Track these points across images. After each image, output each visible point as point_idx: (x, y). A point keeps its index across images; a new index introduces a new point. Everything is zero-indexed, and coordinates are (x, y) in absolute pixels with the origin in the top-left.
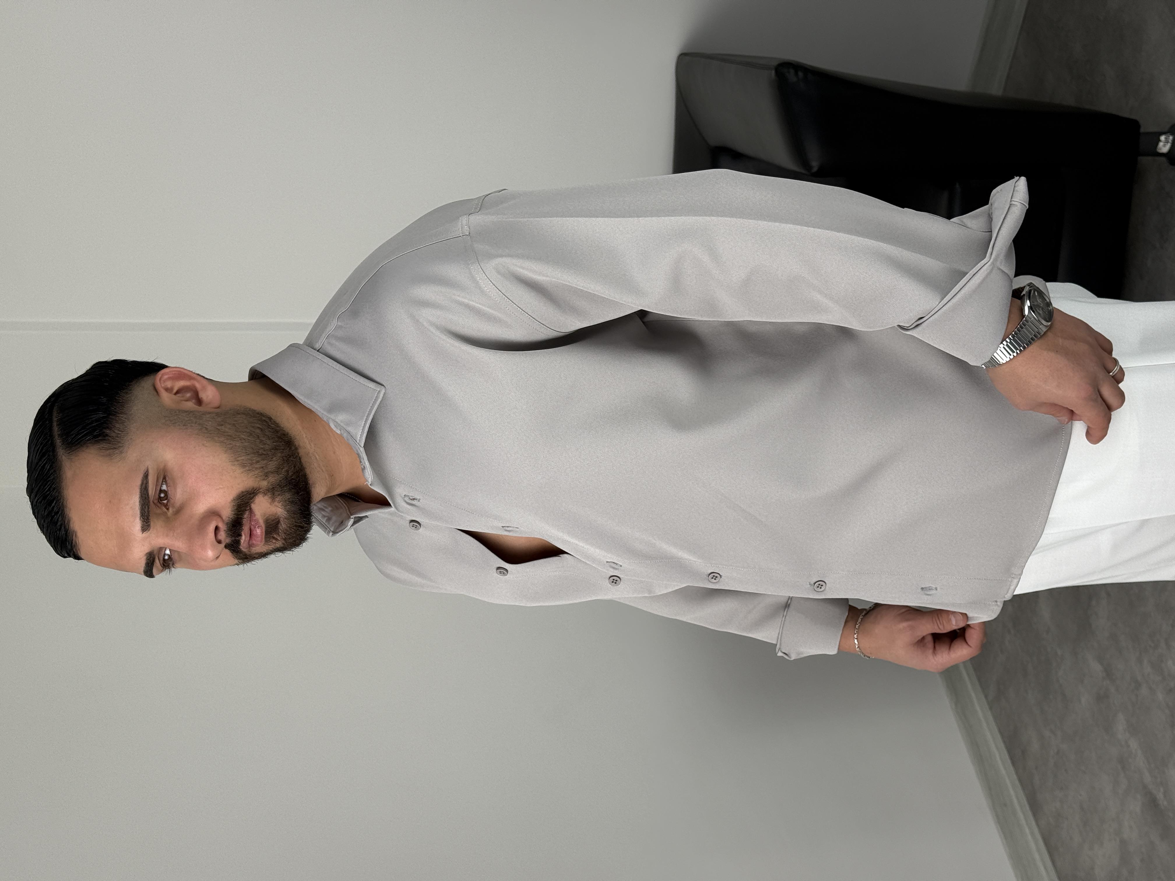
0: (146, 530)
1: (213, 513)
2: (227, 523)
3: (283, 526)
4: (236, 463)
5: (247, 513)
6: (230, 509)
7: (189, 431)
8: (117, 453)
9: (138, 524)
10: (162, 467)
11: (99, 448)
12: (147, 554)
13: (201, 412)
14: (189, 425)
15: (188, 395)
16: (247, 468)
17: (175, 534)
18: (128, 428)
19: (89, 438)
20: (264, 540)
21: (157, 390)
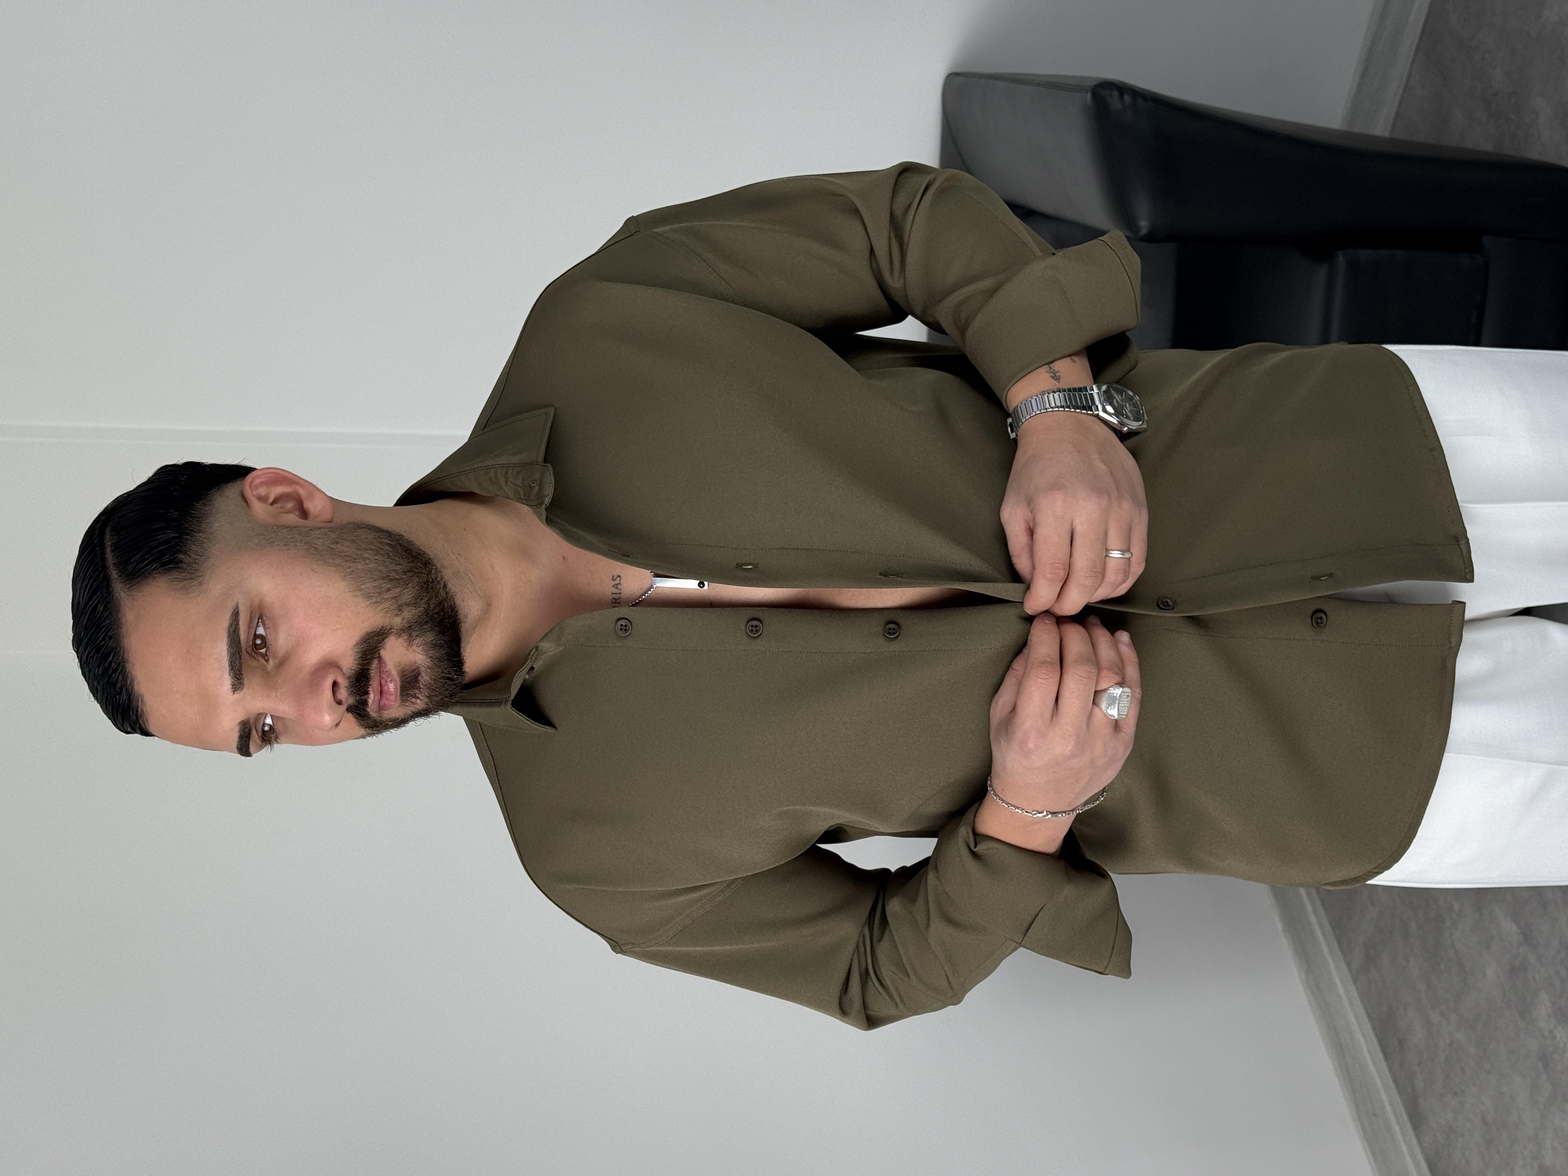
0: (238, 689)
1: (329, 664)
2: (349, 677)
3: (425, 678)
4: (359, 593)
5: (376, 662)
6: (352, 658)
7: (292, 552)
8: (195, 585)
9: (227, 681)
10: (256, 602)
11: (169, 579)
12: (239, 723)
13: (307, 527)
14: (292, 544)
15: (290, 505)
16: (374, 600)
17: (279, 694)
18: (209, 551)
19: (155, 566)
20: (399, 699)
21: (247, 499)
